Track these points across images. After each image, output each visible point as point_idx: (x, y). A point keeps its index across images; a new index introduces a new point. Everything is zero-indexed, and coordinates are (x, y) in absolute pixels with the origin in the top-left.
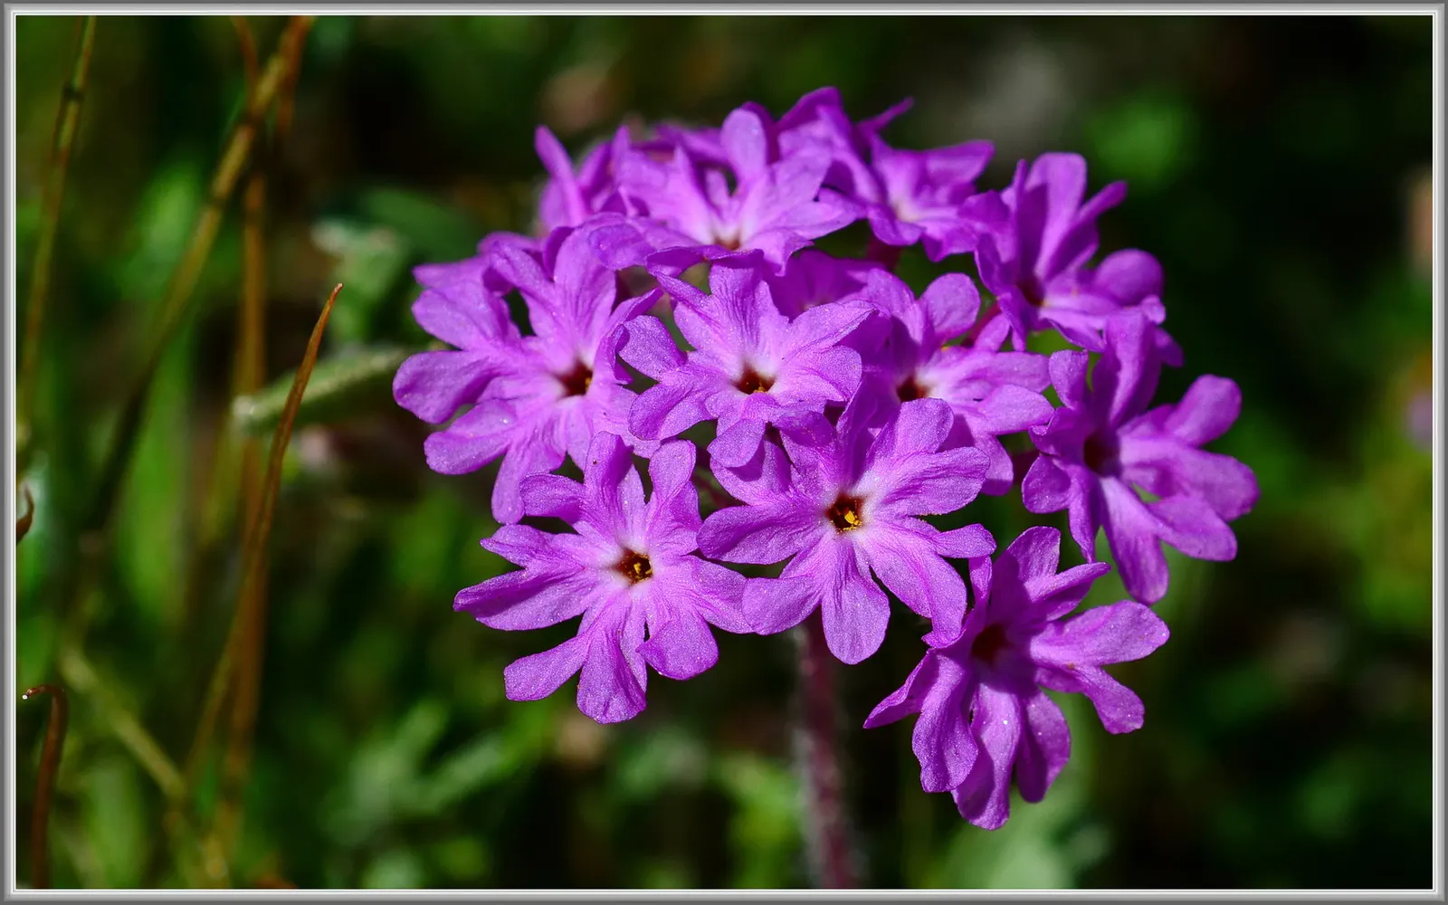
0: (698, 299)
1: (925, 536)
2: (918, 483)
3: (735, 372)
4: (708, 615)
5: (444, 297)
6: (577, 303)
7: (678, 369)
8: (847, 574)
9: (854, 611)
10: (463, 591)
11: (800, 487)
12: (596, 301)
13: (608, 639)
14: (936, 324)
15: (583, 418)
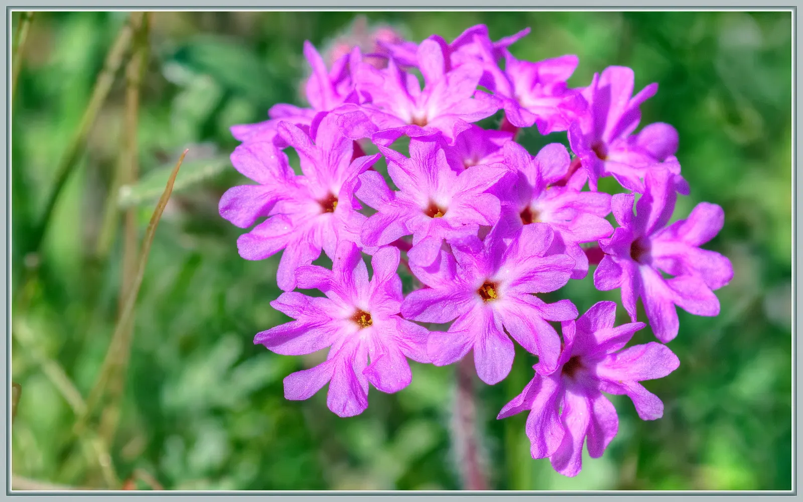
0: (403, 160)
1: (537, 307)
2: (532, 275)
3: (423, 204)
4: (406, 352)
5: (250, 151)
6: (329, 158)
7: (390, 204)
8: (489, 330)
9: (493, 352)
10: (260, 333)
11: (462, 277)
12: (340, 156)
13: (346, 364)
14: (543, 174)
15: (332, 228)
